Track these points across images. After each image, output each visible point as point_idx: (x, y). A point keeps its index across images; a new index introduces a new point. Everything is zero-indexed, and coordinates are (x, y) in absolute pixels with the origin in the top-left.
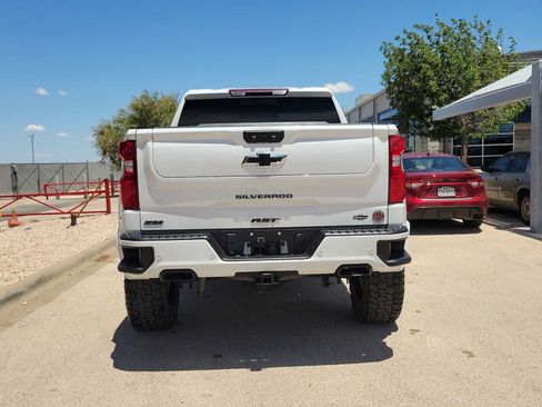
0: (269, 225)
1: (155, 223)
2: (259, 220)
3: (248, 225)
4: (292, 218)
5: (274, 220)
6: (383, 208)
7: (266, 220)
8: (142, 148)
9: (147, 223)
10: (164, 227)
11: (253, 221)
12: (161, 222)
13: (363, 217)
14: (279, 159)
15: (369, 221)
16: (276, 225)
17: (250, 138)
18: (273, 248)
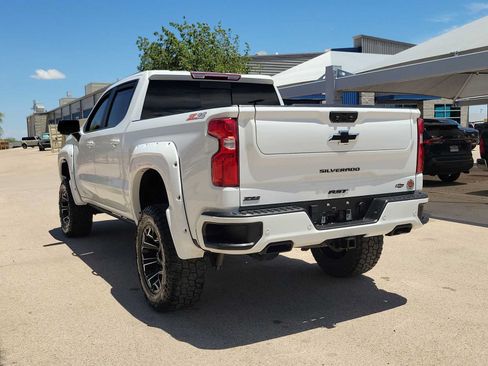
0: (341, 196)
1: (253, 198)
2: (333, 192)
3: (325, 196)
4: (357, 188)
5: (344, 191)
6: (413, 177)
7: (339, 192)
8: (244, 126)
9: (247, 199)
10: (261, 202)
11: (330, 192)
12: (258, 198)
13: (400, 186)
14: (354, 137)
15: (404, 189)
16: (346, 195)
17: (335, 118)
18: (341, 216)
